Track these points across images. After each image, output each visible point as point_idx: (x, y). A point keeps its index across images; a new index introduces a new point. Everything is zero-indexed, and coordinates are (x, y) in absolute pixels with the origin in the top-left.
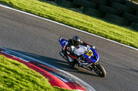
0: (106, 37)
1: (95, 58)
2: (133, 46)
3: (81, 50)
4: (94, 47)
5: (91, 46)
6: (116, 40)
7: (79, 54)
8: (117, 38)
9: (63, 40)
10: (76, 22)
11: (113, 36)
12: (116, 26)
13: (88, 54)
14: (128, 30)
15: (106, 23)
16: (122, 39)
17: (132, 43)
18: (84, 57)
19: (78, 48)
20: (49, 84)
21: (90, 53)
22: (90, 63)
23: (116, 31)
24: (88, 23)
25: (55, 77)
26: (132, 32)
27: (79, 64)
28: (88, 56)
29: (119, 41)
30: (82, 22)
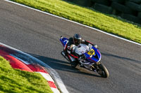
0: (68, 18)
1: (96, 57)
2: (96, 28)
3: (82, 49)
4: (96, 46)
5: (93, 45)
6: (78, 21)
7: (80, 54)
8: (79, 19)
9: (64, 39)
10: (37, 3)
11: (75, 17)
12: (79, 7)
13: (89, 53)
14: (91, 11)
15: (68, 4)
16: (85, 20)
17: (94, 24)
18: (85, 56)
19: (80, 47)
20: (10, 66)
21: (92, 52)
22: (91, 63)
23: (78, 12)
24: (50, 3)
25: (16, 59)
26: (95, 13)
27: (80, 64)
28: (89, 56)
29: (82, 22)
30: (44, 3)
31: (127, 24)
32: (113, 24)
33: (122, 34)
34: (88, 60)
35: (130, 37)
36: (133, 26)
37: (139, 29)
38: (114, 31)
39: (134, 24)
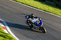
5: (39, 19)
9: (27, 16)
13: (37, 22)
18: (35, 23)
21: (38, 22)
31: (36, 2)
32: (30, 2)
33: (34, 6)
34: (37, 25)
35: (38, 7)
36: (39, 3)
37: (41, 4)
38: (31, 5)
39: (39, 2)
